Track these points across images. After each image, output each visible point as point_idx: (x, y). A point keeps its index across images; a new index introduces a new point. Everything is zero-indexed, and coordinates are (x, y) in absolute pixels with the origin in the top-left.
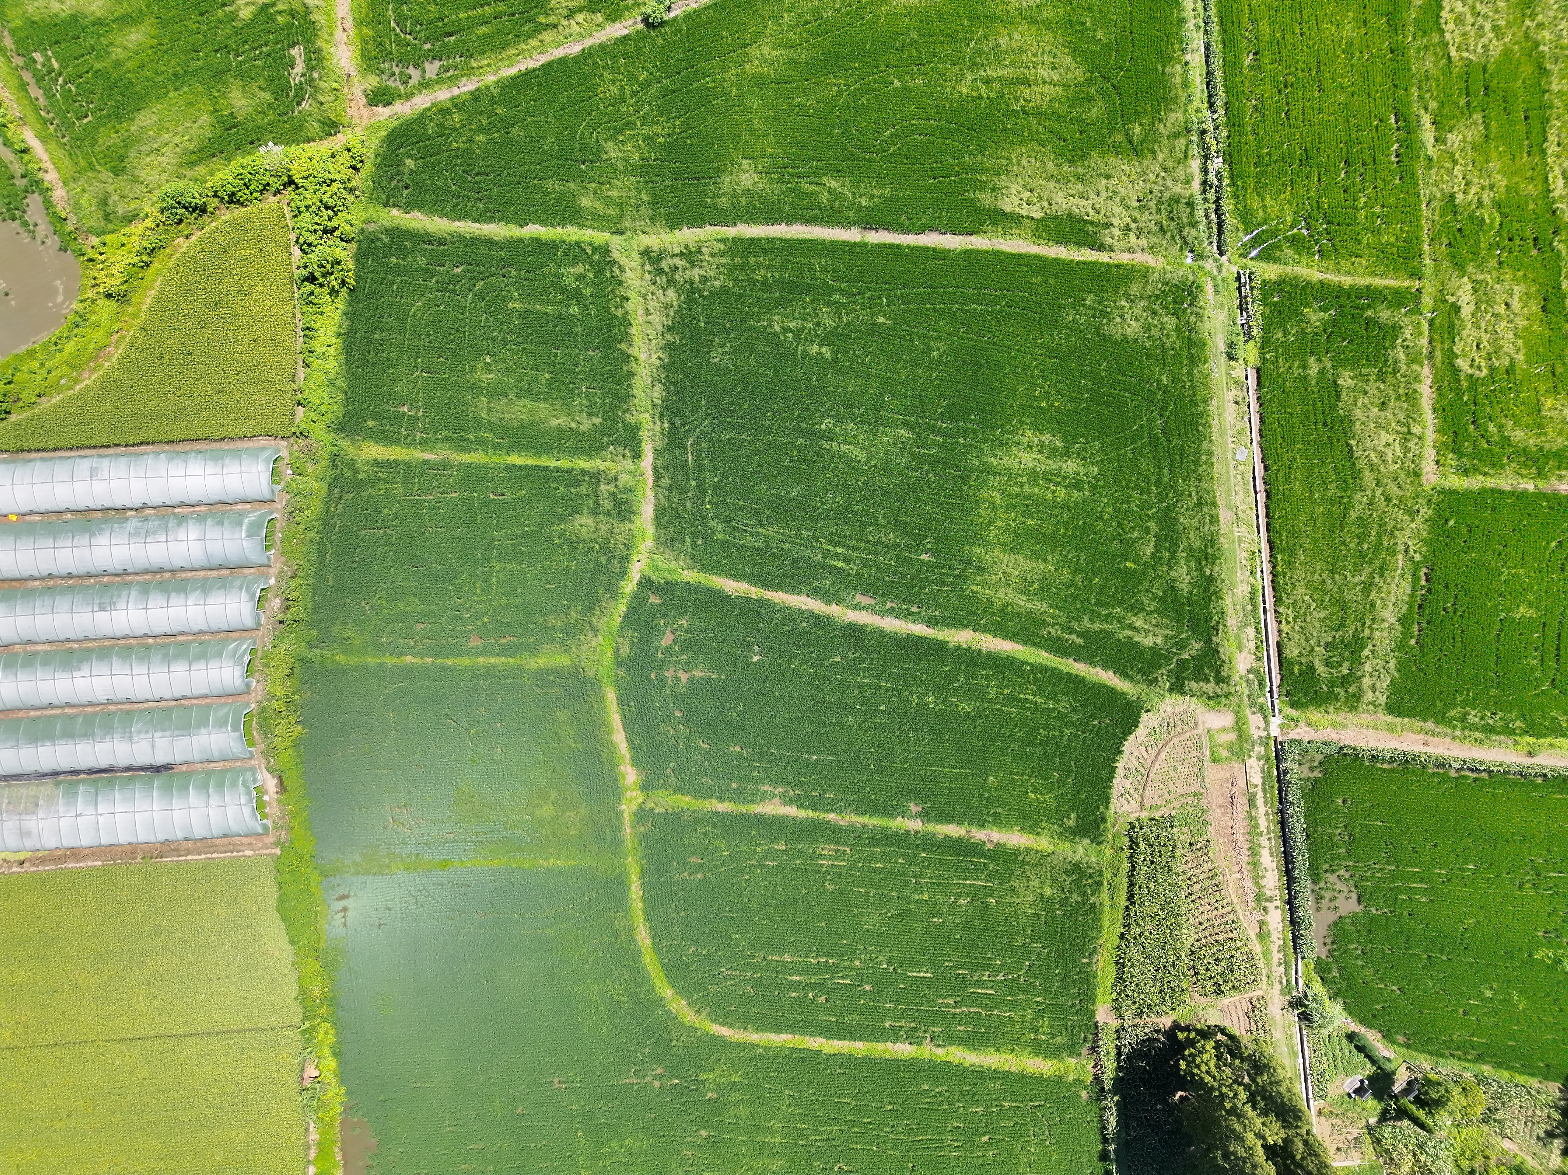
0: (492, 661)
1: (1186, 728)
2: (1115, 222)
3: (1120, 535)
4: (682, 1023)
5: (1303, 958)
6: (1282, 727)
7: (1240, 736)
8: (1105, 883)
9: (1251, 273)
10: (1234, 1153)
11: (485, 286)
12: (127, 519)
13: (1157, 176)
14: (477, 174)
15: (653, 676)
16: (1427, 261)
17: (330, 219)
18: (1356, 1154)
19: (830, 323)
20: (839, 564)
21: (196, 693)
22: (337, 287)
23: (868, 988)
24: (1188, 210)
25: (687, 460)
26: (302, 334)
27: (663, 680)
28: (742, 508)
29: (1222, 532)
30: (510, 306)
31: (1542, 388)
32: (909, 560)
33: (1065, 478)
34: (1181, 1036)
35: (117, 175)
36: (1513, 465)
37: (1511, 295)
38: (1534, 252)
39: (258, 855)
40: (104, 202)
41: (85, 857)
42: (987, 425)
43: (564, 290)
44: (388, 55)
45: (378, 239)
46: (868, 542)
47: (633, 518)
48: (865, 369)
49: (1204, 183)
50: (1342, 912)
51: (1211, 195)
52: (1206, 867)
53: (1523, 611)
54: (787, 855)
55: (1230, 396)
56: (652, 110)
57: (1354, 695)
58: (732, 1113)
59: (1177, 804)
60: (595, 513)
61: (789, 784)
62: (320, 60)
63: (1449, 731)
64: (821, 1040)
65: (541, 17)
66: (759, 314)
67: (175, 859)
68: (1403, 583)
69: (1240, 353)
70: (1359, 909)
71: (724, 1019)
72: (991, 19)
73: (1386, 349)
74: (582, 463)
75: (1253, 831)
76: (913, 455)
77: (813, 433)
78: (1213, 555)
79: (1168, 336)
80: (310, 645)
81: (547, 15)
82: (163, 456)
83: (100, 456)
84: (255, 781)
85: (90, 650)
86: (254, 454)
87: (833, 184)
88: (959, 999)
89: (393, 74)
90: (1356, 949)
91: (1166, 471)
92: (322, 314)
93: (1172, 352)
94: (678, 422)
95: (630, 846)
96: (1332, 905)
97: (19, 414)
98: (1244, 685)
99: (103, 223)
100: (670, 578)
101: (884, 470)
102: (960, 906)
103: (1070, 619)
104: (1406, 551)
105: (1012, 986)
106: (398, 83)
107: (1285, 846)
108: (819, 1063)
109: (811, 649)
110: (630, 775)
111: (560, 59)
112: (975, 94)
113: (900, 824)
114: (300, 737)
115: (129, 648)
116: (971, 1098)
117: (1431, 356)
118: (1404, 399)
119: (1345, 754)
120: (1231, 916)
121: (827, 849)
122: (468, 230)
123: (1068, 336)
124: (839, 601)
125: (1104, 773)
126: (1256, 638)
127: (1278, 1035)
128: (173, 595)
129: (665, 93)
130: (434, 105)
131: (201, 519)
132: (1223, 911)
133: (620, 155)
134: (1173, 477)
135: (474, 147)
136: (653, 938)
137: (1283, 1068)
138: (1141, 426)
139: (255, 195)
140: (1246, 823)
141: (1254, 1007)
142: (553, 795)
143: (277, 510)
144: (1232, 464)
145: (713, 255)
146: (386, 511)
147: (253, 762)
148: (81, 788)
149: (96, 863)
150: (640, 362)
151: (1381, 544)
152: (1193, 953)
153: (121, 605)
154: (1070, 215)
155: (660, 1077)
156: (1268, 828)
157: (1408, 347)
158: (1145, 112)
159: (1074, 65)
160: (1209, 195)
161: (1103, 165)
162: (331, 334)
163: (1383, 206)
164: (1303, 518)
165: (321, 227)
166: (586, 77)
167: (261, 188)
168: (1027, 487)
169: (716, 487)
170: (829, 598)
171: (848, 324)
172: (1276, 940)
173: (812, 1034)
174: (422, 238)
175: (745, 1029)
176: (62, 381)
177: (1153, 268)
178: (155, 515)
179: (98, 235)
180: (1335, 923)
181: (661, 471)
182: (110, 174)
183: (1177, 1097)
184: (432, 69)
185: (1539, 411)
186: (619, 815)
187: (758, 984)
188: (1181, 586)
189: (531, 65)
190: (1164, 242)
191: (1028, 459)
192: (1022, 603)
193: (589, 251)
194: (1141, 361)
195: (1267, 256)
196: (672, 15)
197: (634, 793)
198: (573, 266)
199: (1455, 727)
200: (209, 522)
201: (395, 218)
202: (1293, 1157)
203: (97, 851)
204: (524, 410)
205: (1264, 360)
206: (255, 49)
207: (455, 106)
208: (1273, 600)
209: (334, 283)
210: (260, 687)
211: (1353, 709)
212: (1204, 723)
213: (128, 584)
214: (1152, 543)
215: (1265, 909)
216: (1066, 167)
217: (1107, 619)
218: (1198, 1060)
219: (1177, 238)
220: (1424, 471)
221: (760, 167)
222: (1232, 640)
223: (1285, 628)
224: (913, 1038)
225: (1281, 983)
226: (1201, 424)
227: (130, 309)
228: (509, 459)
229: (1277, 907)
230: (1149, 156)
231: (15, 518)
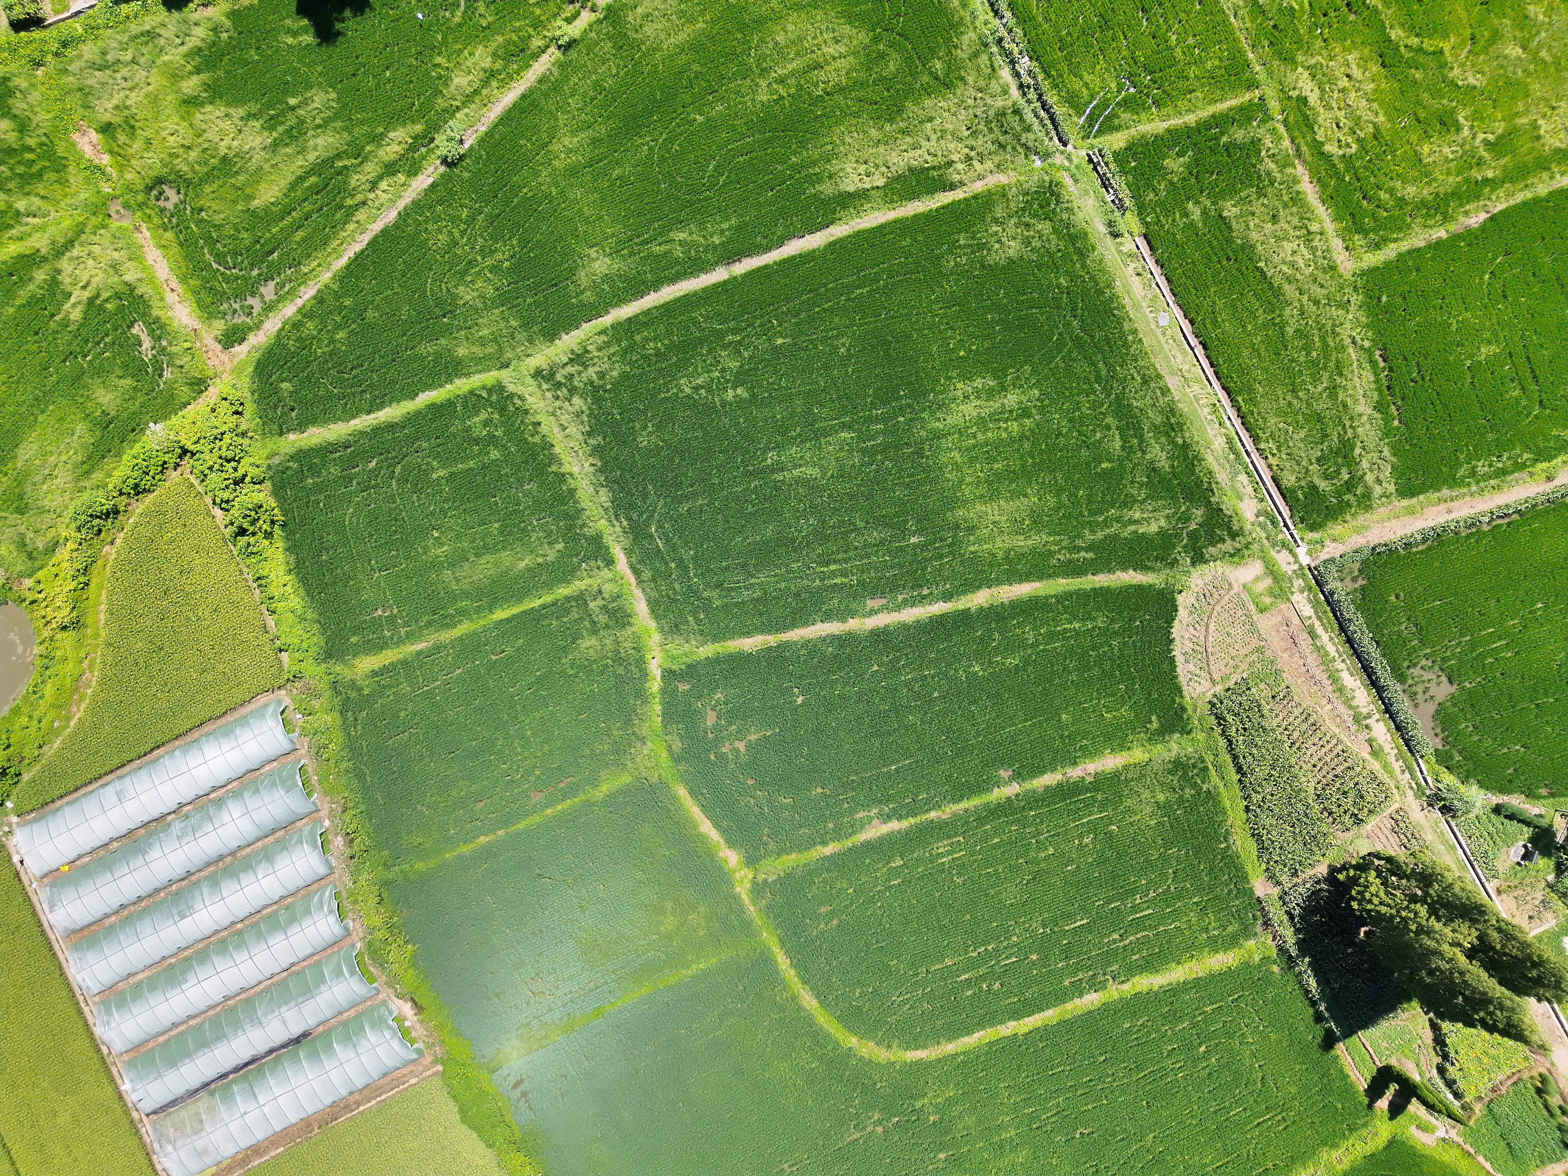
0: (560, 807)
1: (1222, 592)
2: (955, 157)
3: (1084, 442)
4: (878, 1064)
5: (1422, 757)
6: (1310, 553)
7: (1275, 578)
8: (1210, 767)
9: (1100, 151)
10: (1438, 968)
11: (404, 469)
12: (169, 825)
13: (975, 99)
14: (352, 369)
15: (712, 757)
16: (1258, 68)
17: (235, 469)
18: (1549, 915)
19: (734, 365)
20: (838, 580)
21: (301, 956)
22: (269, 529)
23: (1034, 957)
24: (1017, 118)
25: (658, 546)
26: (255, 585)
27: (722, 757)
28: (727, 568)
29: (1177, 398)
30: (434, 476)
31: (1414, 138)
32: (901, 549)
33: (1011, 412)
34: (1341, 877)
35: (23, 514)
36: (1419, 220)
37: (1348, 66)
38: (1352, 17)
39: (424, 1079)
40: (21, 544)
41: (266, 1150)
42: (919, 394)
43: (477, 441)
44: (222, 297)
45: (288, 468)
46: (856, 548)
47: (632, 620)
48: (784, 392)
49: (1021, 86)
50: (1439, 699)
51: (1032, 95)
52: (1296, 712)
53: (1486, 351)
54: (908, 868)
55: (1130, 270)
56: (486, 240)
57: (1364, 496)
58: (960, 1127)
59: (1244, 666)
60: (594, 632)
61: (880, 802)
62: (163, 327)
63: (1465, 490)
64: (1012, 1024)
65: (348, 200)
66: (665, 384)
67: (349, 1115)
68: (1364, 373)
69: (1122, 227)
70: (1453, 689)
71: (916, 1043)
72: (760, 22)
73: (1254, 166)
74: (563, 591)
75: (1325, 660)
76: (863, 451)
77: (763, 471)
78: (1178, 423)
79: (1048, 240)
80: (386, 866)
81: (353, 196)
82: (177, 753)
83: (120, 778)
84: (390, 1013)
85: (188, 959)
86: (260, 713)
87: (681, 236)
88: (1122, 931)
89: (235, 311)
90: (1467, 727)
91: (1101, 365)
92: (266, 560)
93: (1060, 254)
94: (635, 516)
95: (759, 923)
96: (1427, 696)
97: (29, 771)
98: (1258, 529)
99: (29, 563)
100: (689, 661)
101: (842, 476)
102: (1087, 845)
103: (1072, 539)
104: (1354, 342)
105: (1166, 898)
106: (243, 318)
107: (1360, 662)
108: (1020, 1046)
109: (847, 669)
110: (731, 858)
111: (382, 231)
112: (775, 97)
113: (999, 794)
114: (414, 956)
115: (223, 941)
116: (1174, 1016)
117: (1299, 154)
118: (1291, 204)
119: (1379, 553)
120: (1340, 747)
121: (942, 846)
122: (366, 424)
123: (957, 281)
124: (853, 614)
125: (1165, 667)
126: (1251, 482)
127: (1429, 837)
128: (242, 875)
129: (491, 220)
130: (285, 323)
131: (237, 794)
132: (1330, 745)
133: (475, 294)
134: (1110, 368)
135: (338, 345)
136: (817, 997)
137: (1449, 870)
138: (1060, 334)
139: (157, 477)
140: (1315, 655)
141: (1396, 821)
142: (669, 905)
143: (302, 756)
144: (1159, 332)
145: (600, 349)
146: (402, 714)
147: (381, 996)
148: (235, 1089)
149: (279, 1151)
150: (576, 475)
151: (1328, 346)
152: (1318, 796)
153: (199, 905)
154: (910, 170)
155: (879, 1122)
156: (1338, 651)
157: (1274, 155)
158: (938, 46)
159: (854, 31)
160: (1030, 96)
161: (921, 112)
162: (282, 573)
163: (1195, 36)
164: (1246, 353)
165: (231, 481)
166: (413, 237)
167: (160, 469)
168: (980, 436)
169: (694, 558)
170: (843, 615)
171: (751, 358)
172: (1390, 751)
173: (1002, 1022)
174: (326, 450)
175: (938, 1043)
176: (56, 724)
177: (1009, 185)
178: (194, 809)
179: (30, 576)
180: (1438, 712)
181: (638, 566)
182: (16, 515)
183: (1362, 935)
184: (268, 291)
185: (1420, 160)
186: (737, 898)
187: (931, 997)
188: (1160, 465)
189: (358, 248)
190: (1008, 157)
191: (970, 410)
192: (1022, 544)
193: (485, 395)
194: (1034, 275)
195: (1108, 127)
196: (467, 145)
197: (742, 872)
198: (477, 414)
199: (1469, 484)
200: (246, 795)
201: (294, 442)
202: (1493, 949)
203: (275, 1140)
204: (489, 566)
205: (1146, 223)
206: (98, 343)
207: (304, 316)
208: (1250, 440)
209: (265, 527)
210: (358, 925)
211: (1368, 508)
212: (1237, 580)
213: (196, 884)
214: (1118, 437)
215: (1367, 727)
216: (888, 127)
217: (1106, 523)
218: (1367, 895)
219: (1018, 147)
220: (1338, 262)
221: (608, 249)
222: (1229, 493)
223: (1273, 461)
224: (1096, 986)
225: (1411, 788)
226: (1115, 308)
227: (89, 631)
228: (495, 616)
229: (1377, 721)
230: (960, 84)
231: (67, 868)
